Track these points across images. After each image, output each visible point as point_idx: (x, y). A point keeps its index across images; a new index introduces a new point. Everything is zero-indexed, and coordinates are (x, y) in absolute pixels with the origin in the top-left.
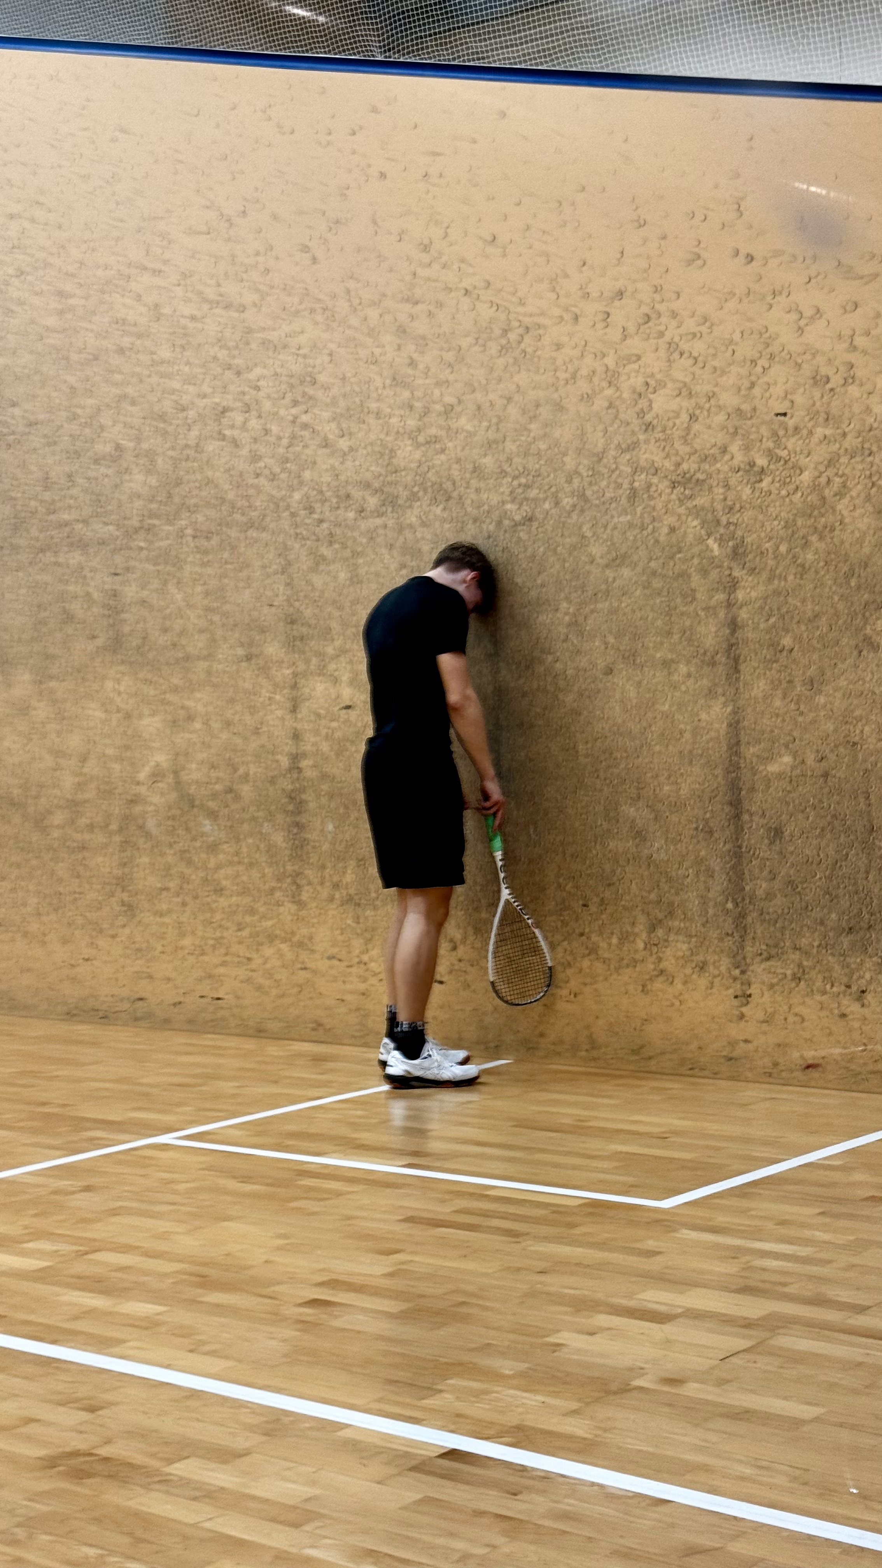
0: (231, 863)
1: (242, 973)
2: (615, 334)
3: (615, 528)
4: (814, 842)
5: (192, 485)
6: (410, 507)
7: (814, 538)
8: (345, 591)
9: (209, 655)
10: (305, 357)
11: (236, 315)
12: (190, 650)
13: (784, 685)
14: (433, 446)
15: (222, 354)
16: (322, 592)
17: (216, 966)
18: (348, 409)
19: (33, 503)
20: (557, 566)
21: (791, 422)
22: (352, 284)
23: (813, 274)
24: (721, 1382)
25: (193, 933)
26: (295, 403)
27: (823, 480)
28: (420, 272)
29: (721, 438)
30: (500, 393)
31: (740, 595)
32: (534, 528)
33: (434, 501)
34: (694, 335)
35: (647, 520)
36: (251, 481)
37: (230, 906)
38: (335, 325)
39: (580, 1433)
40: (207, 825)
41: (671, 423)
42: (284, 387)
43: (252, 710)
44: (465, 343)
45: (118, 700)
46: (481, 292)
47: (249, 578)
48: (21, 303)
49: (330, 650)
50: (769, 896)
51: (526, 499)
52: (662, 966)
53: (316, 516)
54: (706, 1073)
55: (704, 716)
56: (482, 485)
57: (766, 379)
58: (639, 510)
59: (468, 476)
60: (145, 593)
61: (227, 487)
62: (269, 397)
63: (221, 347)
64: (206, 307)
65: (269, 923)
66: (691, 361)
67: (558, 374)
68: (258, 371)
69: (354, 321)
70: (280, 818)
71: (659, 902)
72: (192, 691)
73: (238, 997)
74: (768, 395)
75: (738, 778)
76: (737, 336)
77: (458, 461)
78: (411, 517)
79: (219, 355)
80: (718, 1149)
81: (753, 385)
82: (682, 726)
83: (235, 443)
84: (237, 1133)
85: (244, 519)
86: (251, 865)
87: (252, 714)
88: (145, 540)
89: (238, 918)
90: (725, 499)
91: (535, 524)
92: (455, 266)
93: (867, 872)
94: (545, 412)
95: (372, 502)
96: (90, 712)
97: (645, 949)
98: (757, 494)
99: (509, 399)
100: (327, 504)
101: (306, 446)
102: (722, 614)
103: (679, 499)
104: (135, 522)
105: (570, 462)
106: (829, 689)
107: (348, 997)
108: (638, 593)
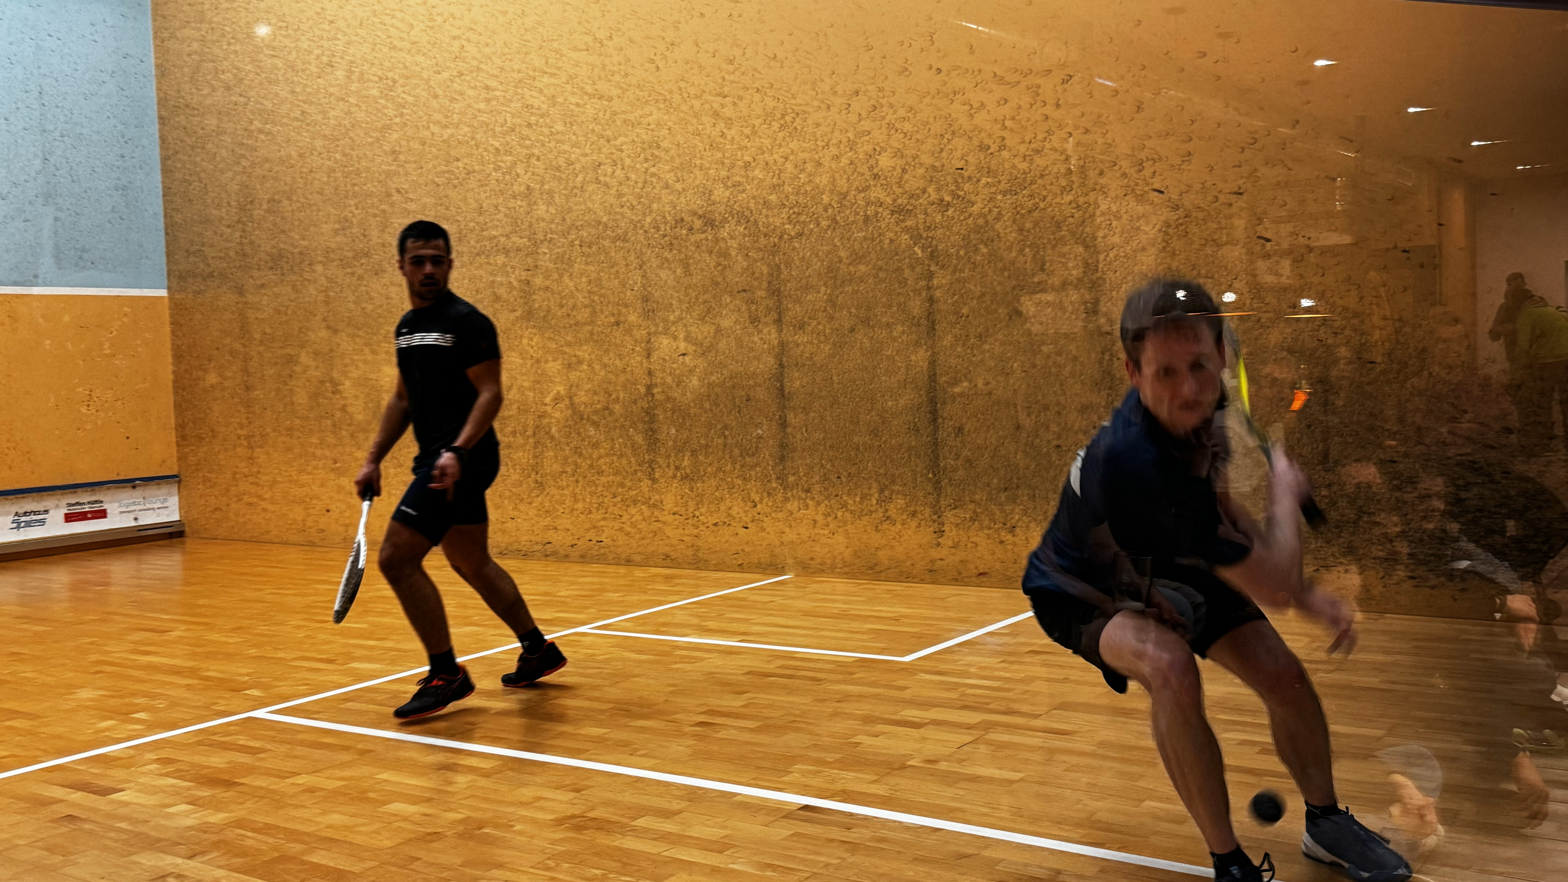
0: (608, 455)
1: (617, 525)
2: (853, 118)
3: (855, 240)
4: (983, 435)
5: (579, 213)
6: (723, 227)
7: (982, 246)
8: (681, 281)
9: (592, 322)
10: (653, 130)
11: (606, 103)
12: (579, 318)
13: (964, 338)
14: (738, 188)
15: (598, 128)
16: (666, 281)
17: (599, 521)
18: (682, 164)
19: (472, 224)
20: (819, 264)
21: (966, 174)
22: (682, 84)
23: (979, 81)
24: (960, 761)
25: (584, 500)
26: (646, 160)
27: (986, 209)
28: (727, 77)
29: (921, 183)
30: (780, 154)
31: (935, 282)
32: (803, 241)
33: (738, 223)
34: (904, 118)
35: (876, 235)
36: (618, 210)
37: (608, 482)
38: (672, 110)
39: (881, 793)
40: (592, 431)
41: (890, 174)
42: (639, 149)
43: (621, 357)
44: (757, 122)
45: (531, 351)
46: (768, 90)
47: (618, 272)
48: (462, 94)
49: (672, 318)
50: (955, 470)
51: (798, 222)
52: (888, 514)
53: (661, 233)
54: (916, 580)
55: (913, 358)
56: (769, 213)
57: (950, 147)
58: (870, 229)
59: (760, 207)
60: (548, 283)
61: (602, 214)
62: (629, 157)
63: (596, 124)
64: (586, 97)
65: (634, 492)
66: (902, 135)
67: (818, 143)
68: (622, 139)
69: (684, 108)
70: (640, 426)
71: (886, 474)
72: (581, 345)
73: (613, 540)
74: (951, 157)
75: (935, 397)
76: (931, 119)
77: (754, 198)
78: (724, 233)
79: (596, 129)
80: (933, 625)
81: (942, 150)
82: (899, 364)
83: (607, 185)
84: (628, 624)
85: (614, 234)
86: (621, 455)
87: (621, 359)
88: (548, 248)
89: (613, 490)
90: (925, 222)
91: (804, 238)
92: (750, 74)
93: (1016, 453)
94: (809, 167)
95: (698, 223)
96: (513, 359)
97: (877, 504)
98: (945, 218)
99: (786, 159)
100: (669, 225)
101: (654, 188)
102: (924, 294)
103: (897, 223)
104: (541, 236)
105: (826, 198)
106: (991, 340)
107: (686, 538)
108: (870, 281)
